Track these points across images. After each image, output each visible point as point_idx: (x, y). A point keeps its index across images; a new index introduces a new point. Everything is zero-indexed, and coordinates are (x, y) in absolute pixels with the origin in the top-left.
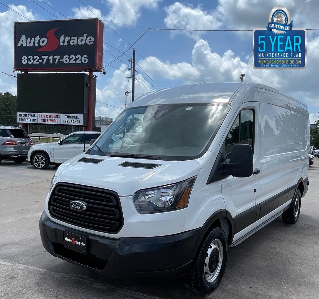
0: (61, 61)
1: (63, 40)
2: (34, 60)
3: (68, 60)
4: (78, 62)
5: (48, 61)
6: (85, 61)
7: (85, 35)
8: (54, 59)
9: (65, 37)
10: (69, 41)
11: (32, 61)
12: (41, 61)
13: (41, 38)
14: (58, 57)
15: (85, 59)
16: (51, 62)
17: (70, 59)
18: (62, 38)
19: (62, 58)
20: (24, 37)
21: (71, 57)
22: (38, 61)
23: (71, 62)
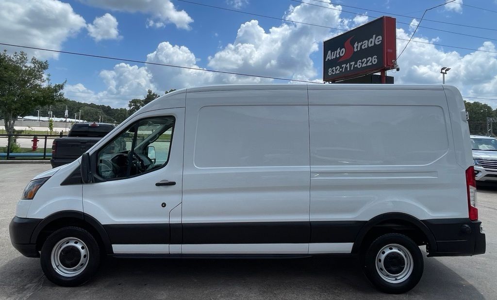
0: (356, 66)
1: (357, 46)
2: (336, 70)
3: (361, 63)
4: (369, 64)
5: (346, 68)
6: (375, 61)
7: (374, 36)
8: (351, 66)
9: (358, 43)
10: (361, 46)
11: (335, 71)
12: (341, 70)
13: (340, 49)
14: (353, 63)
15: (374, 60)
16: (348, 70)
17: (362, 63)
18: (356, 45)
19: (356, 64)
20: (330, 52)
21: (363, 61)
22: (339, 70)
23: (364, 65)
